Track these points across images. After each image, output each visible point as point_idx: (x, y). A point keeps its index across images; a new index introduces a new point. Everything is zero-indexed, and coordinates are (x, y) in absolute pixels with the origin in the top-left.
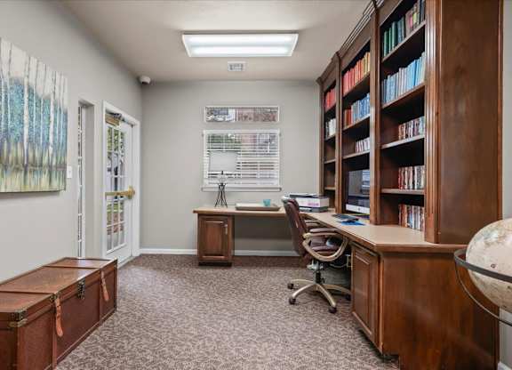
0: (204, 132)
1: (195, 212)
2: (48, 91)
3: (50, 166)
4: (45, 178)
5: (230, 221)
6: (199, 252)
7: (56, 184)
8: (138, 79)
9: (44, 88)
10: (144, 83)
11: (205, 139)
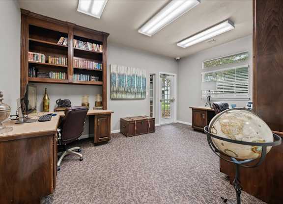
0: (202, 73)
1: (190, 108)
2: (141, 74)
3: (141, 93)
4: (140, 96)
5: (206, 113)
6: (193, 124)
7: (143, 97)
8: (175, 59)
9: (140, 74)
10: (178, 60)
11: (203, 76)
